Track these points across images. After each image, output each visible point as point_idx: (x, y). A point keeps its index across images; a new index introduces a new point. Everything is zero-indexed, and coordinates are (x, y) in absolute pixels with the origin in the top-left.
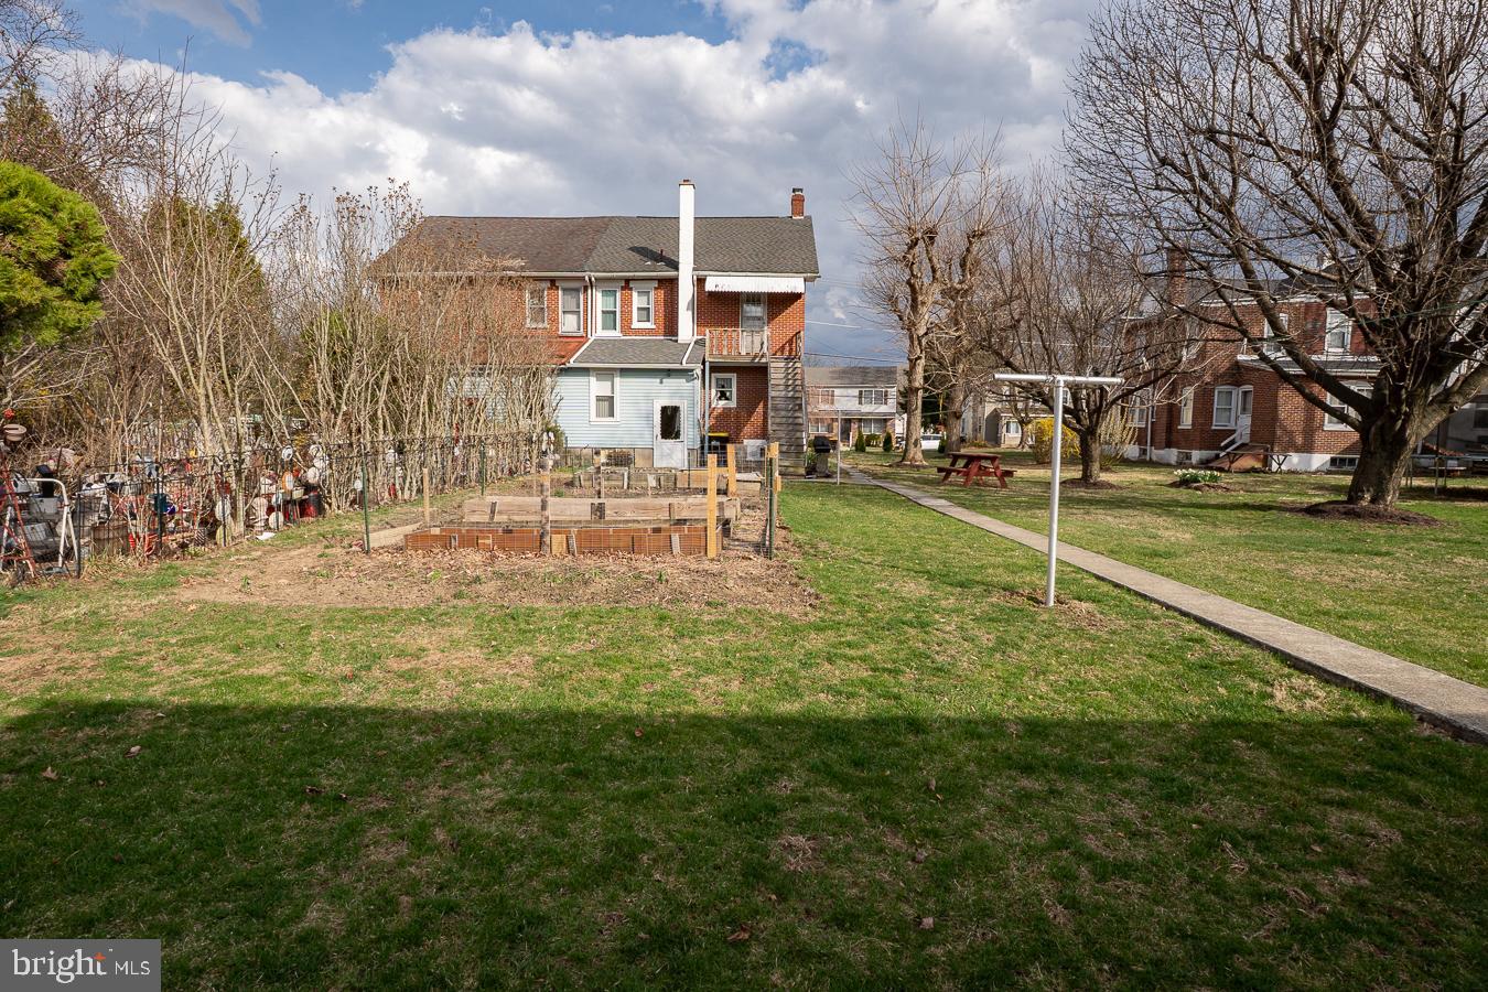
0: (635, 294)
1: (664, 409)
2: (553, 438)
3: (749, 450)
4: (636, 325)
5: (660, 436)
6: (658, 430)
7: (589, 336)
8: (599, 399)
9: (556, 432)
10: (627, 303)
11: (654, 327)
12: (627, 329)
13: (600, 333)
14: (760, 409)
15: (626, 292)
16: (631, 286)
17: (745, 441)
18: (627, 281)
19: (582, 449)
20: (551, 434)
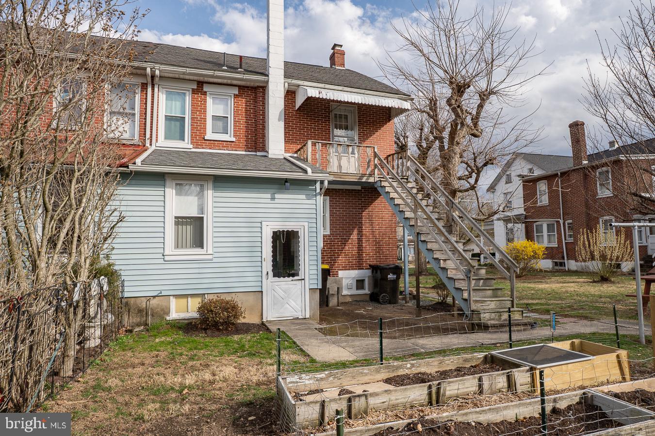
0: (209, 101)
1: (276, 236)
2: (106, 288)
3: (345, 283)
4: (210, 135)
5: (271, 274)
6: (268, 266)
7: (148, 145)
8: (180, 221)
9: (111, 274)
10: (199, 110)
11: (234, 139)
12: (199, 137)
13: (162, 141)
14: (354, 236)
15: (199, 97)
16: (205, 89)
17: (340, 272)
18: (201, 84)
19: (149, 298)
20: (104, 280)
